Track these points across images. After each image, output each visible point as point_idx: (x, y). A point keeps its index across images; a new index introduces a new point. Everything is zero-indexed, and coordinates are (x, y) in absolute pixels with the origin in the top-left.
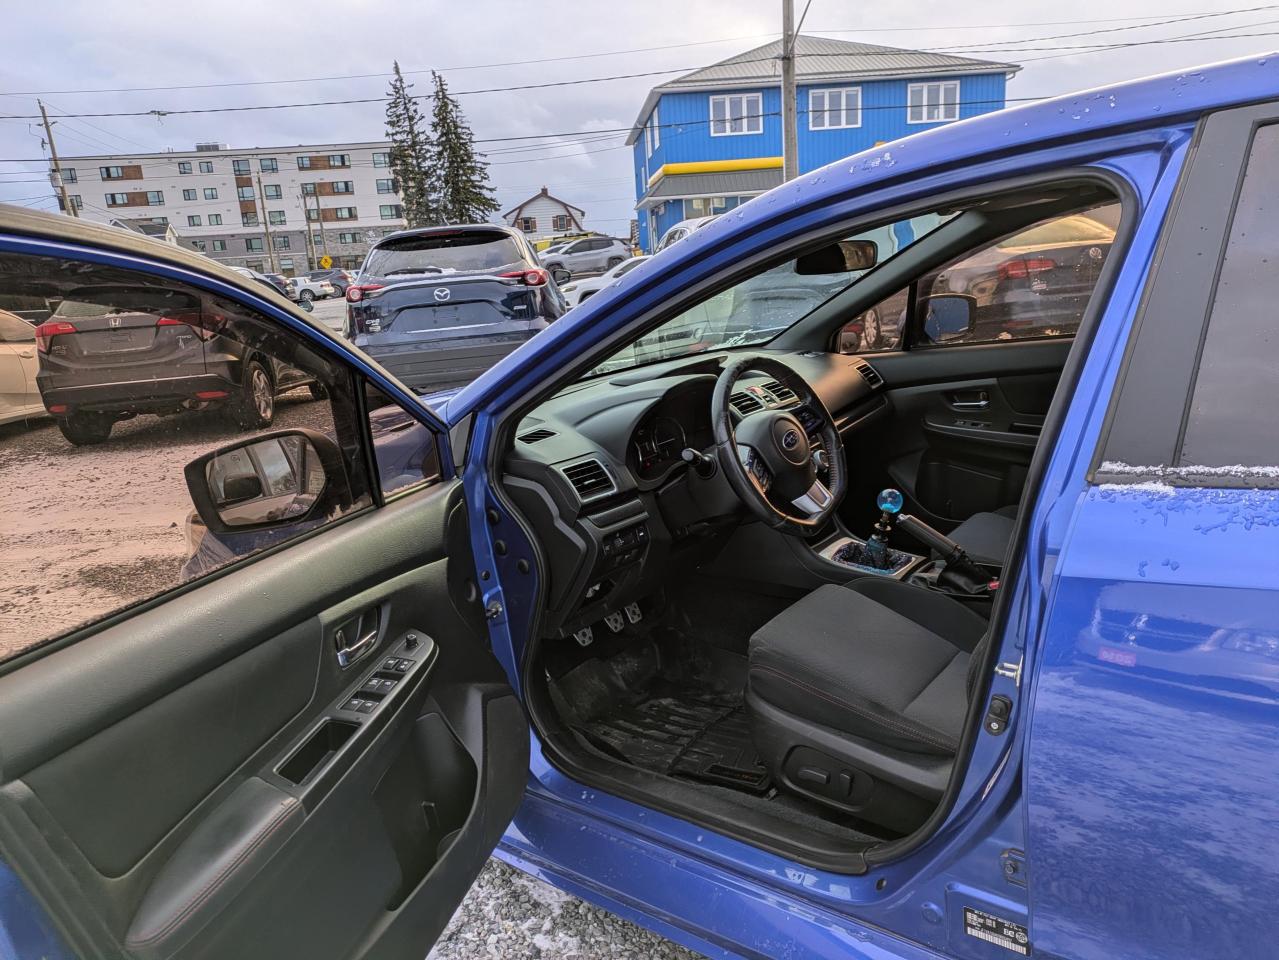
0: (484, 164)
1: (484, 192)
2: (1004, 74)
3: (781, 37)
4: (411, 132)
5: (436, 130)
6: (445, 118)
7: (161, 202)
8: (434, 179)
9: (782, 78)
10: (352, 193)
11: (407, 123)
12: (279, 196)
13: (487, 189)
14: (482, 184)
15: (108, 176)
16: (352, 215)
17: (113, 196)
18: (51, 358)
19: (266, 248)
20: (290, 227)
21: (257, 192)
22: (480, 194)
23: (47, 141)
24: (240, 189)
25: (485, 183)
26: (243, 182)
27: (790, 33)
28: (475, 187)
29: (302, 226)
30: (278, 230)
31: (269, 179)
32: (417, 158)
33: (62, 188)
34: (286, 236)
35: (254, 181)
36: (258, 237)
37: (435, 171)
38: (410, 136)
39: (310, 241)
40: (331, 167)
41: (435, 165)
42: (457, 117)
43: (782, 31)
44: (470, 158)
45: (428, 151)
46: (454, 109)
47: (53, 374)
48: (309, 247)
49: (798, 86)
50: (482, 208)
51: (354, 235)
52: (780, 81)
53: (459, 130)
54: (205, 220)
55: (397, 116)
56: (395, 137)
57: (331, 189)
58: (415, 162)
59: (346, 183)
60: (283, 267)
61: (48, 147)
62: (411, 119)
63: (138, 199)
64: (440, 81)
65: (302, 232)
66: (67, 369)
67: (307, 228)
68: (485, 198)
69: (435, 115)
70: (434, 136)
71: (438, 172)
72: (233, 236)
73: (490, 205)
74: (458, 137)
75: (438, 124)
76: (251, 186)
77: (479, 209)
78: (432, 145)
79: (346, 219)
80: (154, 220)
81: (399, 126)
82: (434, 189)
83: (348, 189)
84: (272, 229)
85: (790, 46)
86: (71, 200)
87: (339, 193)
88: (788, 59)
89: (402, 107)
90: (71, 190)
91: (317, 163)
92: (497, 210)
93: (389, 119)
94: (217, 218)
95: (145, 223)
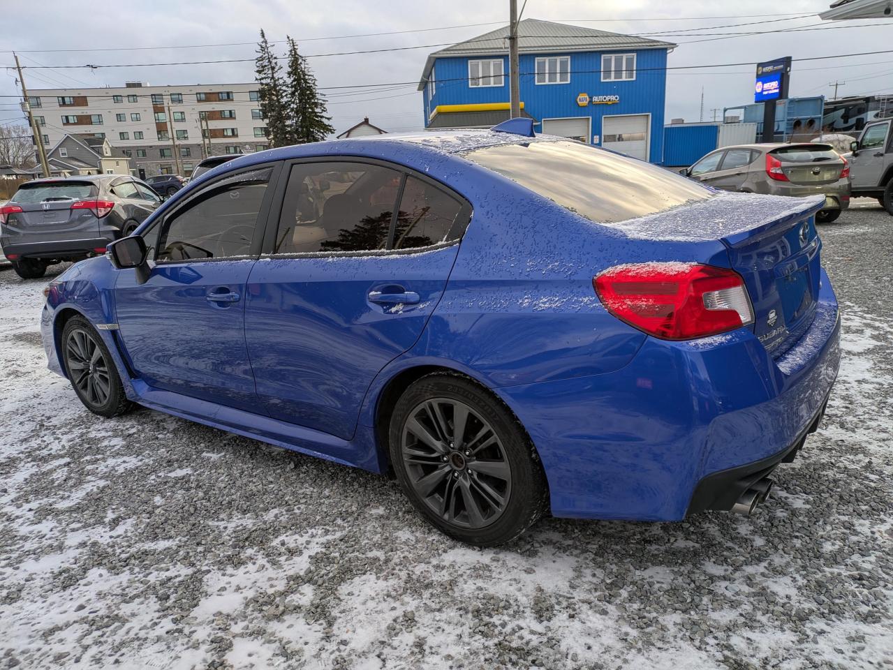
0: (324, 101)
1: (324, 120)
2: (666, 49)
3: (509, 24)
4: (273, 78)
5: (289, 77)
6: (296, 69)
7: (100, 122)
8: (288, 111)
9: (509, 50)
10: (235, 118)
11: (270, 72)
12: (183, 120)
13: (326, 118)
14: (321, 114)
15: (64, 104)
16: (234, 134)
17: (67, 117)
18: (8, 227)
19: (174, 156)
20: (190, 142)
21: (168, 117)
22: (321, 122)
23: (19, 79)
24: (156, 115)
25: (324, 114)
26: (158, 109)
27: (514, 21)
28: (317, 116)
29: (199, 140)
30: (182, 143)
31: (176, 108)
32: (277, 96)
33: (29, 113)
34: (188, 147)
35: (166, 109)
36: (168, 148)
37: (290, 105)
38: (272, 81)
39: (205, 151)
40: (220, 100)
41: (290, 101)
42: (305, 68)
43: (509, 20)
44: (314, 97)
45: (285, 91)
46: (303, 62)
47: (9, 236)
48: (204, 155)
49: (519, 55)
50: (322, 131)
51: (235, 148)
52: (508, 52)
53: (307, 77)
54: (131, 136)
55: (263, 67)
56: (262, 81)
57: (219, 115)
58: (275, 99)
59: (230, 111)
60: (185, 169)
61: (20, 84)
62: (273, 68)
63: (84, 120)
64: (293, 43)
65: (199, 145)
66: (18, 233)
67: (202, 142)
68: (324, 124)
69: (289, 66)
70: (289, 81)
71: (292, 106)
72: (151, 147)
73: (328, 129)
74: (306, 82)
75: (292, 72)
76: (164, 112)
77: (321, 132)
78: (288, 87)
79: (230, 137)
80: (96, 135)
81: (265, 74)
82: (289, 117)
83: (231, 116)
84: (177, 142)
85: (514, 30)
86: (36, 121)
87: (225, 118)
88: (513, 39)
89: (267, 61)
90: (36, 113)
91: (210, 97)
92: (332, 133)
93: (257, 69)
94: (140, 135)
95: (88, 137)
